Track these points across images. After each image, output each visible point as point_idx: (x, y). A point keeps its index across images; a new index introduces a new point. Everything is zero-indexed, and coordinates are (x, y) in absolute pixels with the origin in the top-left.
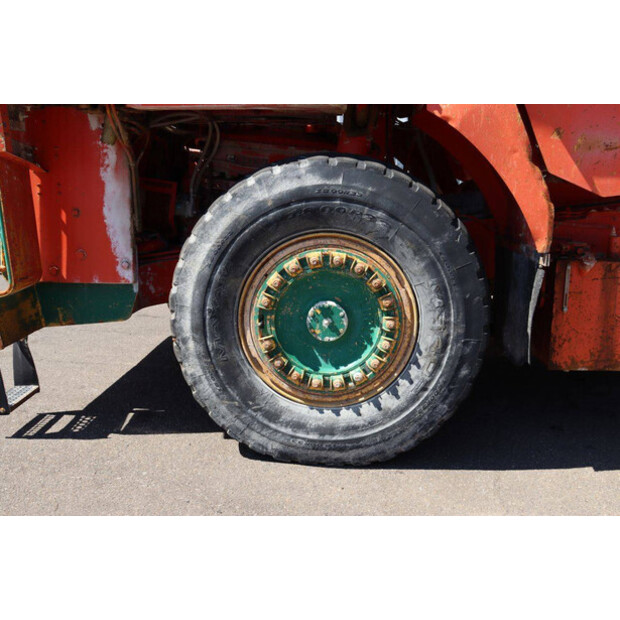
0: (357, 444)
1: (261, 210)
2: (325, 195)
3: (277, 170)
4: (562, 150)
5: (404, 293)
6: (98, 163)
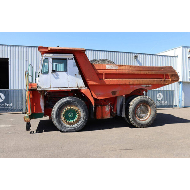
0: (75, 129)
1: (63, 103)
2: (70, 101)
3: (65, 98)
4: (95, 95)
5: (79, 111)
6: (40, 97)
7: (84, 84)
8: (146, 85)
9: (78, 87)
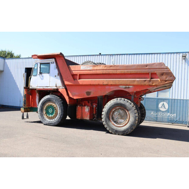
1: (45, 100)
2: (50, 98)
3: (47, 96)
5: (57, 108)
7: (61, 84)
8: (125, 86)
9: (56, 86)
